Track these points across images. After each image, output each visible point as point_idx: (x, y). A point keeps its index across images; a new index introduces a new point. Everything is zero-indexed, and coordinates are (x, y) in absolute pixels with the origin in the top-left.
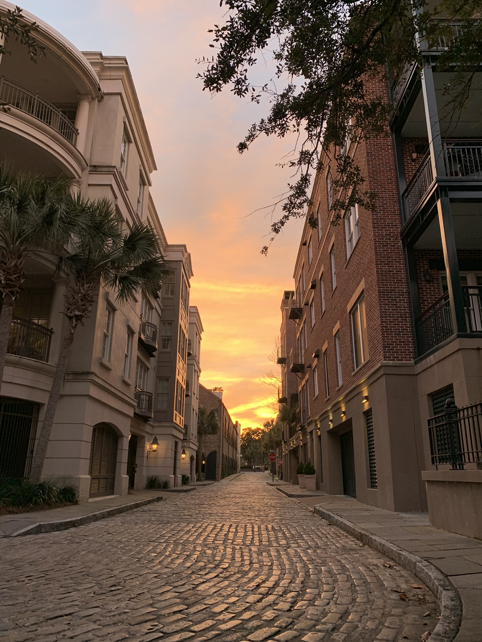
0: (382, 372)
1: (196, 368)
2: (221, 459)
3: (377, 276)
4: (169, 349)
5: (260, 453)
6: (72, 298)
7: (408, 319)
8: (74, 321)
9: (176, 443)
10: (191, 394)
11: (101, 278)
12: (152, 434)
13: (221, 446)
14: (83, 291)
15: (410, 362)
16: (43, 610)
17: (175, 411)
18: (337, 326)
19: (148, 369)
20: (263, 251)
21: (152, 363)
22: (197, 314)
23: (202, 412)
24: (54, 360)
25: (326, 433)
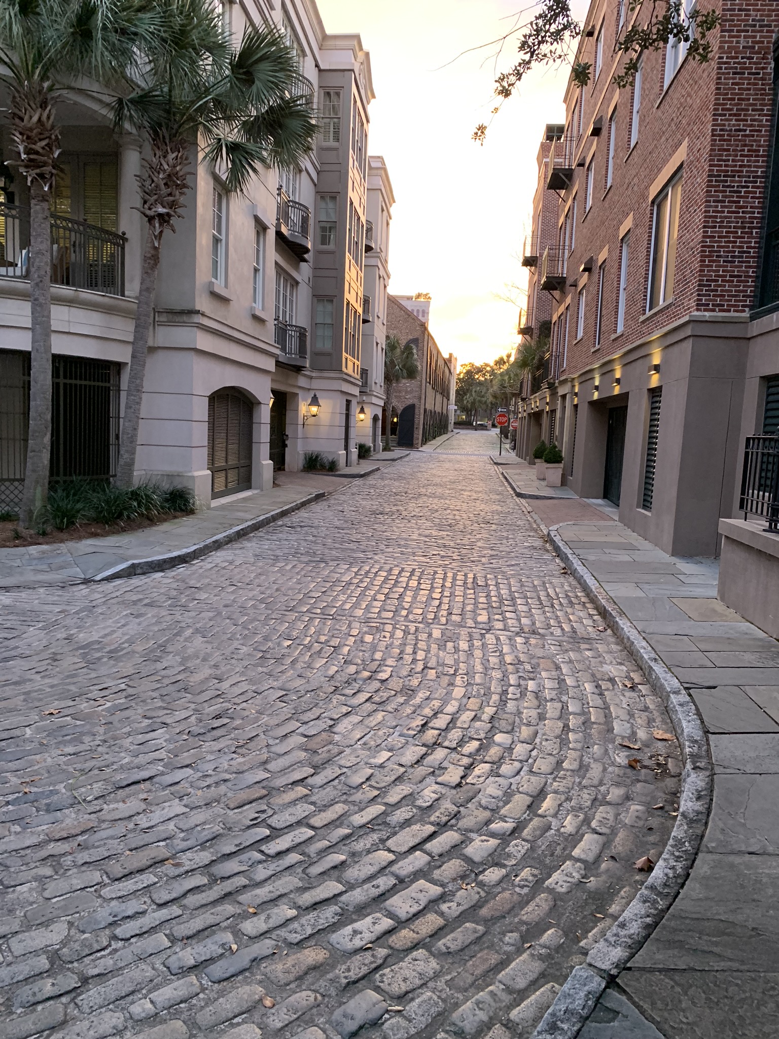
0: (688, 331)
1: (382, 273)
2: (422, 417)
3: (712, 140)
4: (331, 247)
5: (486, 402)
6: (148, 182)
7: (754, 231)
8: (157, 225)
9: (348, 402)
10: (373, 318)
11: (199, 133)
12: (309, 389)
13: (423, 397)
14: (166, 167)
15: (743, 315)
16: (114, 767)
17: (344, 354)
18: (628, 224)
19: (297, 283)
20: (476, 134)
21: (304, 272)
22: (383, 172)
23: (391, 346)
24: (133, 288)
25: (587, 404)
